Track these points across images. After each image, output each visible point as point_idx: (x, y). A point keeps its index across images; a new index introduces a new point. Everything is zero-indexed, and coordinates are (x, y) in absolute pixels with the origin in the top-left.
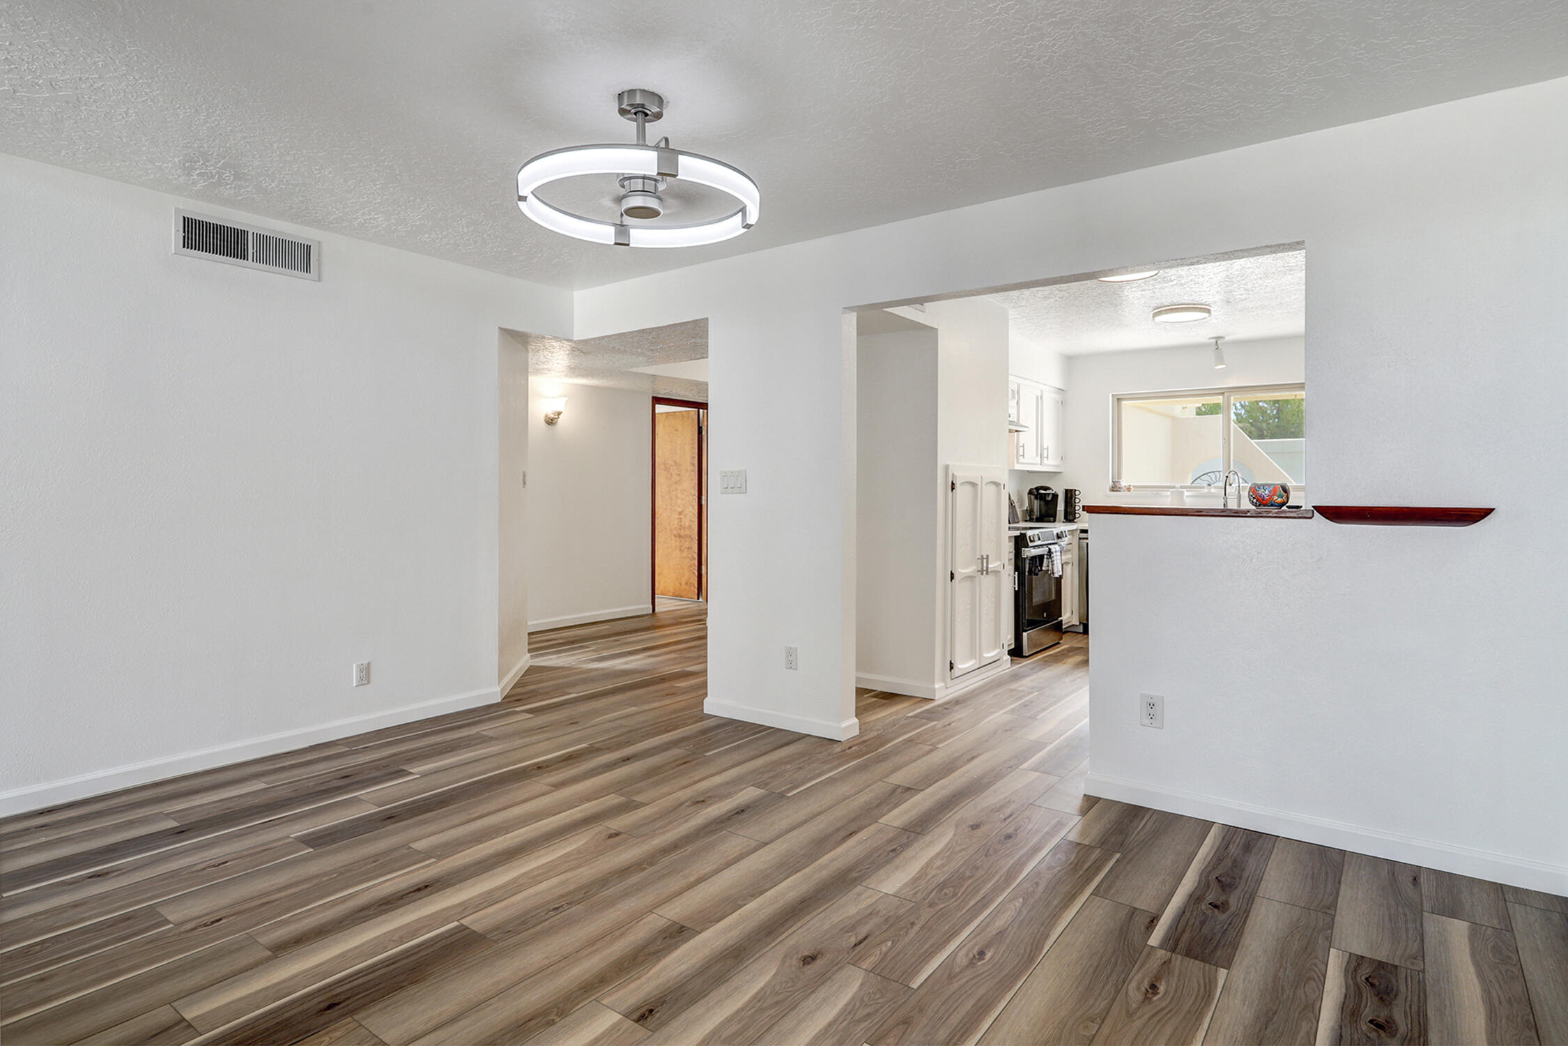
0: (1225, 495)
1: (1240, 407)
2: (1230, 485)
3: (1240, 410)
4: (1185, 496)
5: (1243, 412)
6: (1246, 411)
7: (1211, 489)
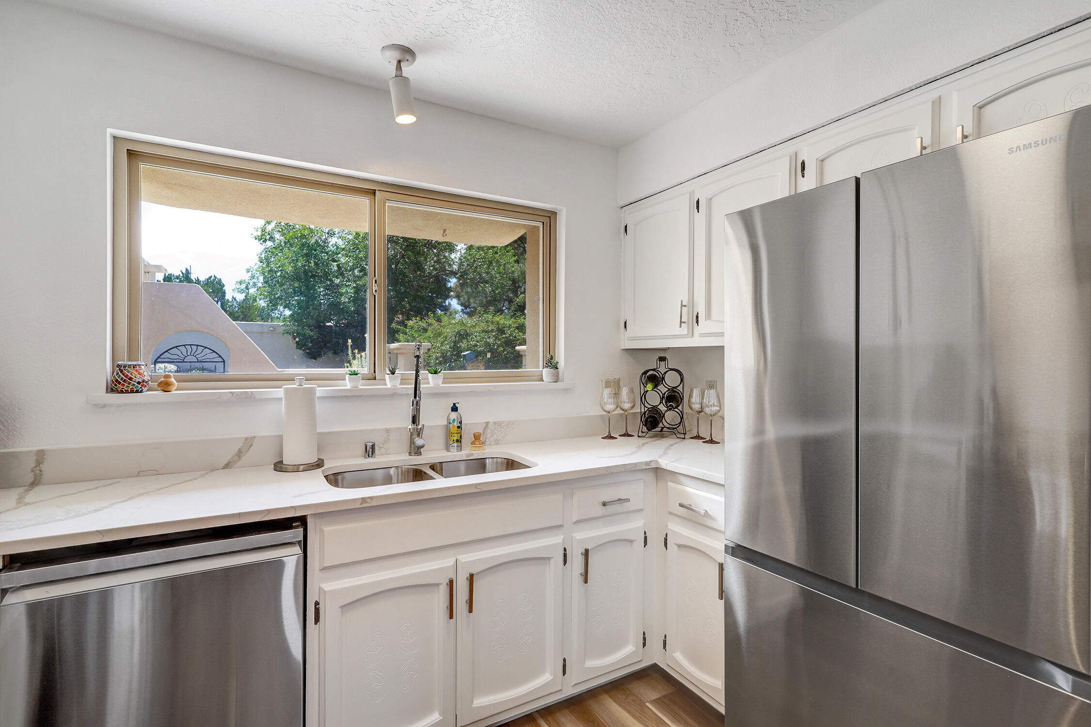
0: (415, 397)
4: (317, 401)
7: (358, 380)
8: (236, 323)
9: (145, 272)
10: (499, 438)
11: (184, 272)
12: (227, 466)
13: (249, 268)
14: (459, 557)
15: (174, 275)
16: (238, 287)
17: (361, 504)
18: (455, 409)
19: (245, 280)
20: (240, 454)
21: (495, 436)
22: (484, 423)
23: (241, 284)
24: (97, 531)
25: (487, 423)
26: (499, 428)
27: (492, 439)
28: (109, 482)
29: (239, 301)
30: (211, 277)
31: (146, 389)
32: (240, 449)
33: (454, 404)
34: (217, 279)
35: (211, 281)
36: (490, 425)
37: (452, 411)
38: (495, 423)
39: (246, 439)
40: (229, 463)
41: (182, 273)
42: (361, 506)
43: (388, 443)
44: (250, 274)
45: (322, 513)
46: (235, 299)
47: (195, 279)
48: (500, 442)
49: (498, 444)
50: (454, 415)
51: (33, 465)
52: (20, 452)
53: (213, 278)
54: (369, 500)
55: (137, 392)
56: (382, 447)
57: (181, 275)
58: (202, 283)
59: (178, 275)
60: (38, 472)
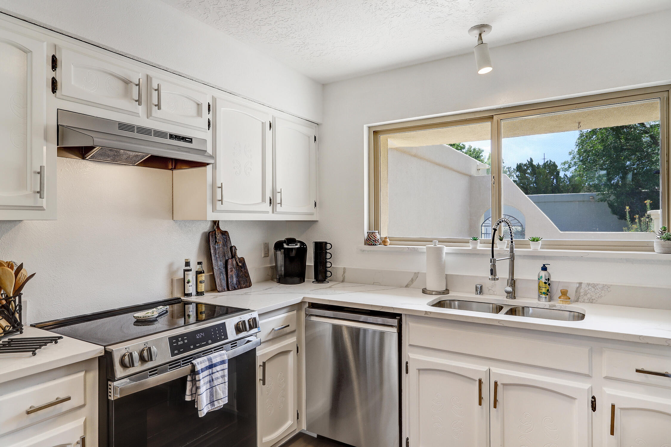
0: (493, 257)
1: (515, 177)
2: (501, 240)
3: (516, 179)
4: (444, 255)
5: (517, 179)
6: (519, 179)
7: (477, 244)
8: (528, 196)
9: (478, 170)
10: (593, 298)
11: (529, 161)
12: (407, 286)
13: (571, 151)
14: (491, 368)
15: (523, 164)
16: (563, 167)
17: (425, 315)
18: (544, 268)
19: (567, 161)
20: (412, 281)
21: (589, 296)
22: (577, 283)
23: (565, 165)
24: (328, 300)
25: (580, 284)
26: (593, 289)
27: (586, 298)
28: (362, 285)
29: (569, 177)
30: (548, 161)
31: (378, 244)
32: (412, 278)
33: (544, 265)
34: (552, 163)
35: (548, 165)
36: (583, 286)
37: (542, 270)
38: (589, 284)
39: (415, 273)
40: (408, 285)
41: (528, 161)
42: (425, 316)
43: (495, 287)
44: (571, 156)
45: (410, 315)
46: (566, 176)
47: (537, 164)
48: (594, 301)
49: (592, 303)
50: (543, 273)
51: (343, 273)
52: (340, 268)
53: (549, 162)
54: (429, 313)
55: (374, 245)
56: (491, 289)
57: (528, 163)
58: (541, 167)
59: (525, 163)
60: (344, 276)
